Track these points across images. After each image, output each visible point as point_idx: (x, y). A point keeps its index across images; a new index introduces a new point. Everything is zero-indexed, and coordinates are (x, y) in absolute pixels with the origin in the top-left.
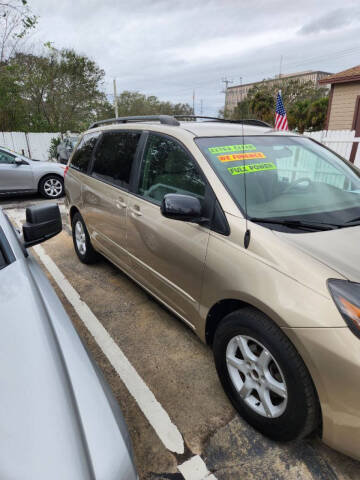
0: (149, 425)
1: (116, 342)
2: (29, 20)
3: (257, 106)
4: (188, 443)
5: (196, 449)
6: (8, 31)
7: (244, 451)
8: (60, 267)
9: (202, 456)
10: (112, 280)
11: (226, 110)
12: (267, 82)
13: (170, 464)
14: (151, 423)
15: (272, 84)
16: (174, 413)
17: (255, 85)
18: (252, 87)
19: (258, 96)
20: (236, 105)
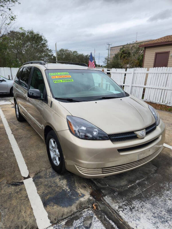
0: (19, 170)
1: (19, 147)
2: (12, 17)
3: (123, 56)
4: (30, 174)
5: (32, 176)
6: (3, 22)
7: (48, 177)
8: (8, 122)
9: (33, 178)
10: (27, 127)
11: (108, 58)
12: (129, 45)
13: (21, 179)
14: (20, 169)
15: (131, 46)
16: (29, 167)
17: (123, 46)
18: (122, 47)
19: (123, 52)
20: (114, 56)
